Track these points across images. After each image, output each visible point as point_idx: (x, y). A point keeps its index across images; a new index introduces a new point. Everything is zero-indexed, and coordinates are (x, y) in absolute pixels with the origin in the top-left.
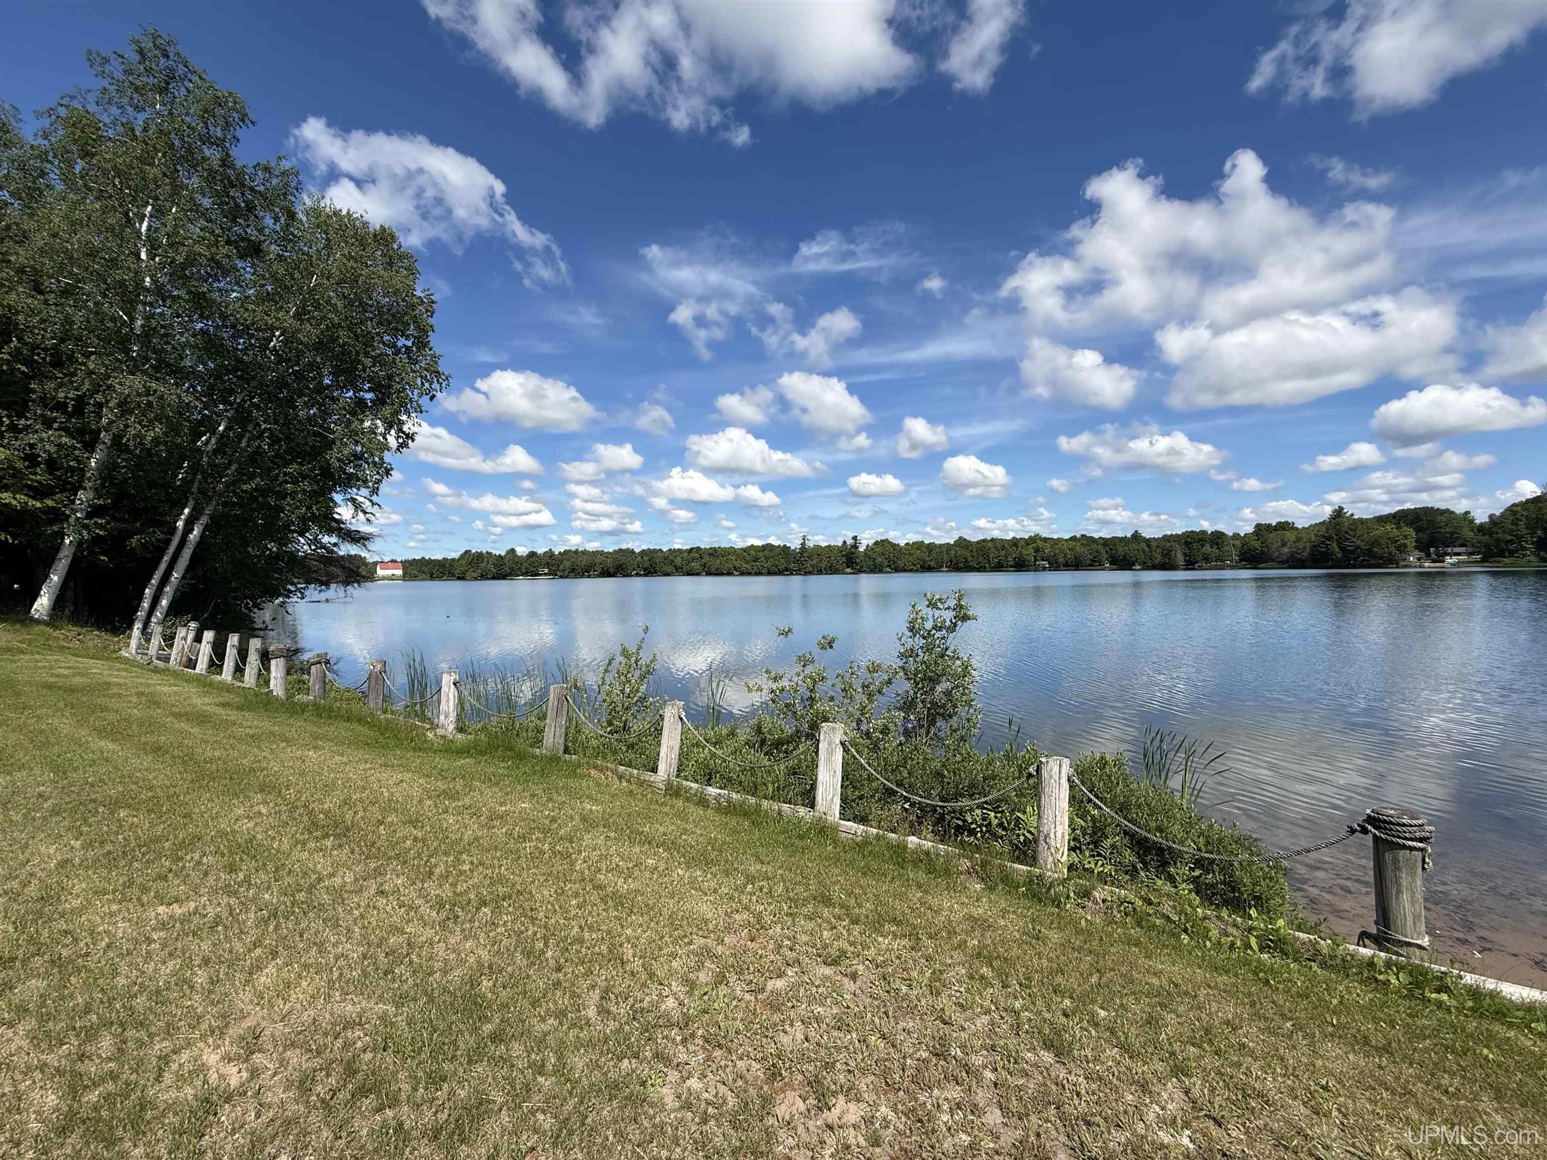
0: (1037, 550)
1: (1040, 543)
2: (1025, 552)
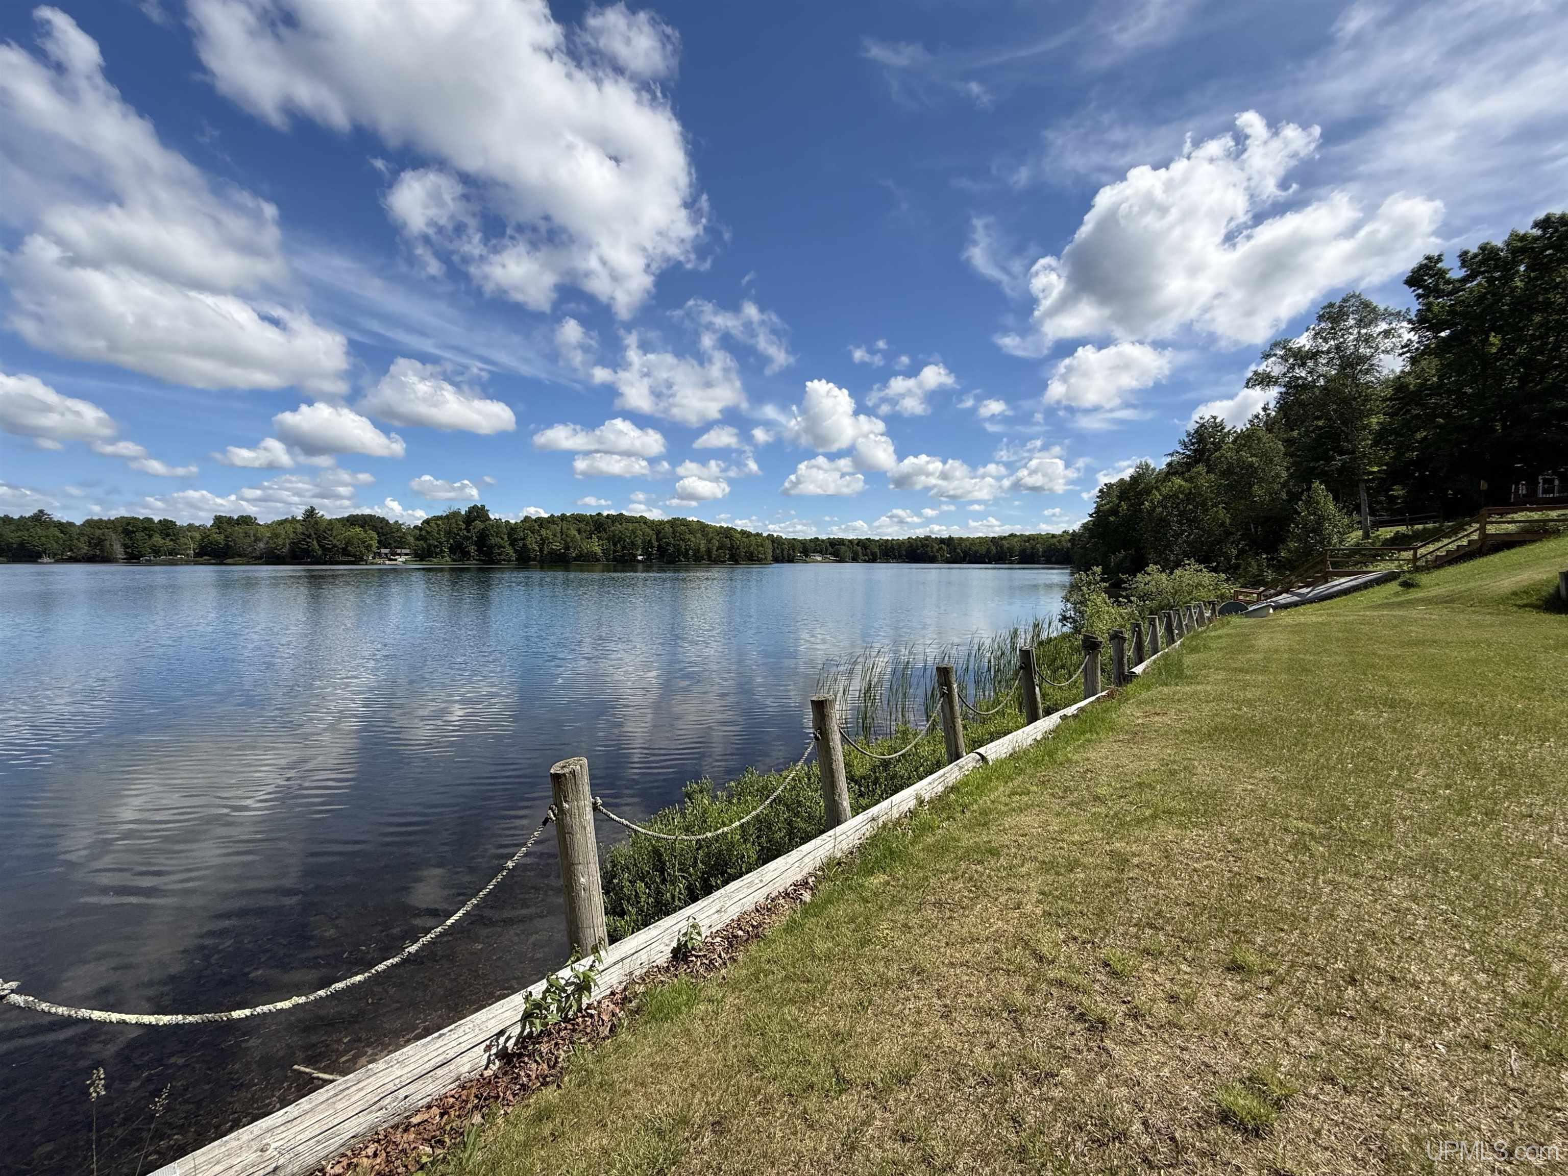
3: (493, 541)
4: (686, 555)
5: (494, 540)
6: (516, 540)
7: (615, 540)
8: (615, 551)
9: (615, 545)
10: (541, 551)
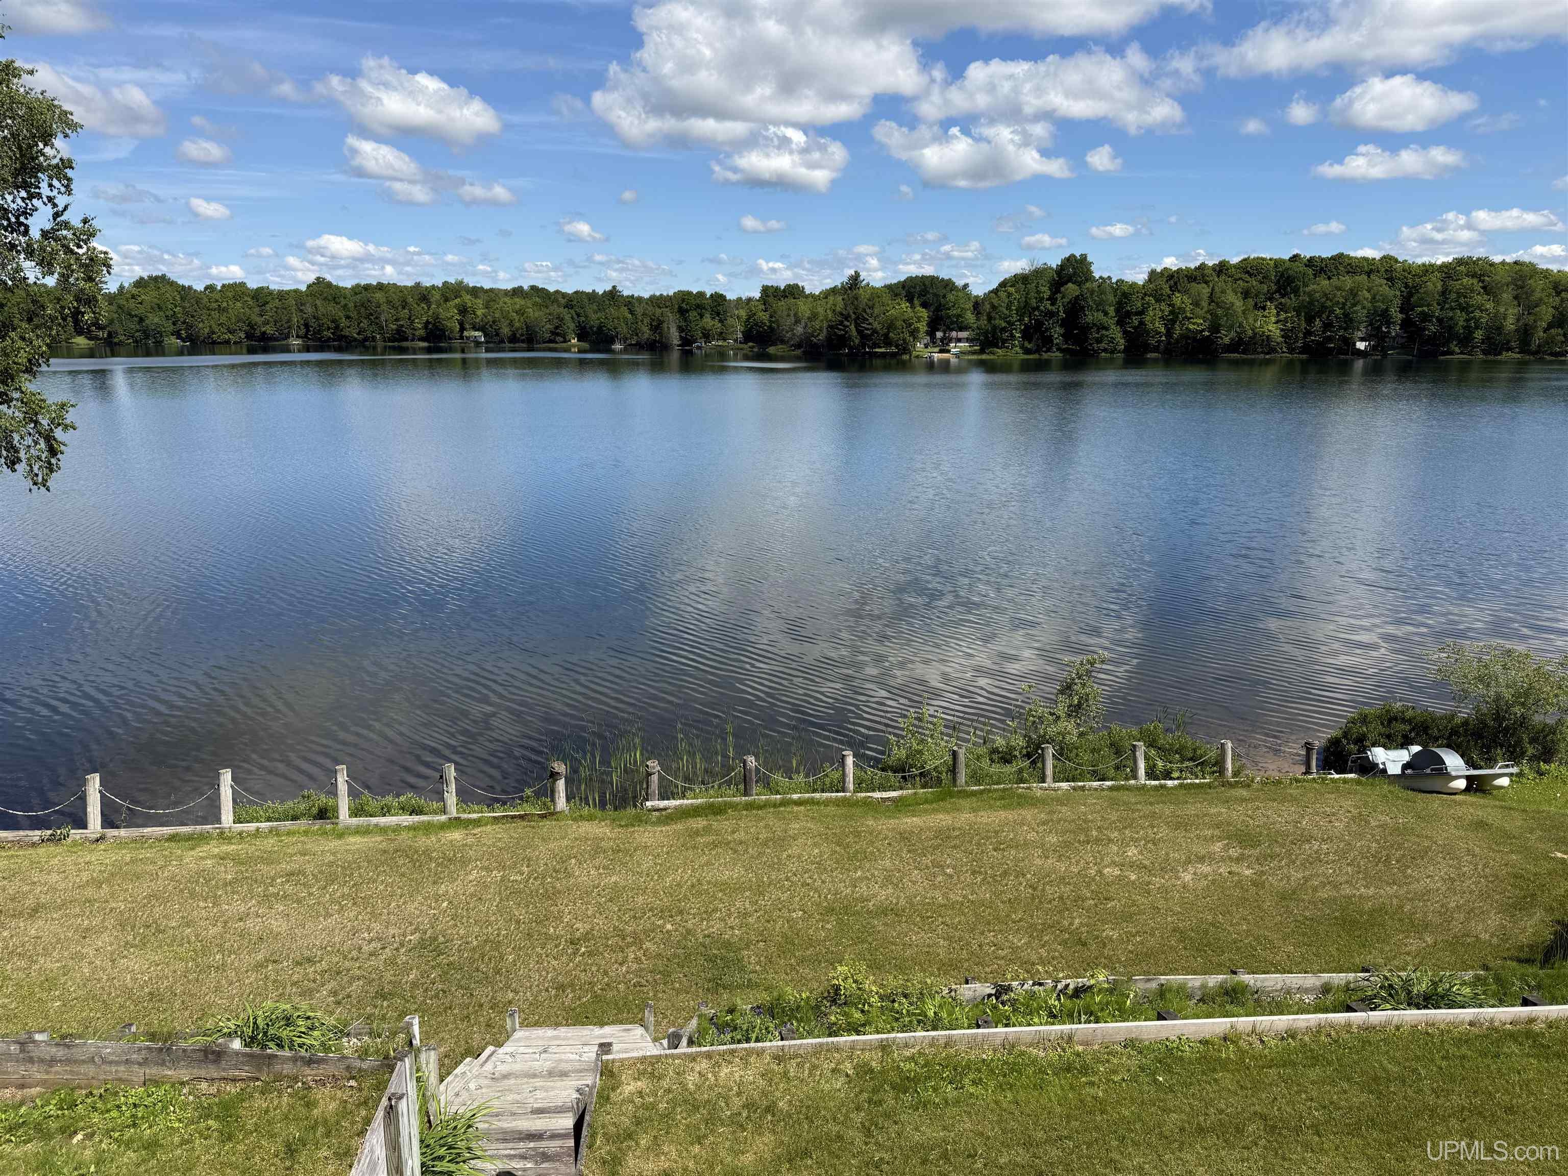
0: (463, 310)
1: (467, 298)
2: (443, 314)
3: (1089, 319)
4: (1466, 341)
5: (1091, 317)
6: (1129, 314)
7: (1310, 312)
8: (1308, 333)
9: (1310, 320)
10: (1169, 333)
